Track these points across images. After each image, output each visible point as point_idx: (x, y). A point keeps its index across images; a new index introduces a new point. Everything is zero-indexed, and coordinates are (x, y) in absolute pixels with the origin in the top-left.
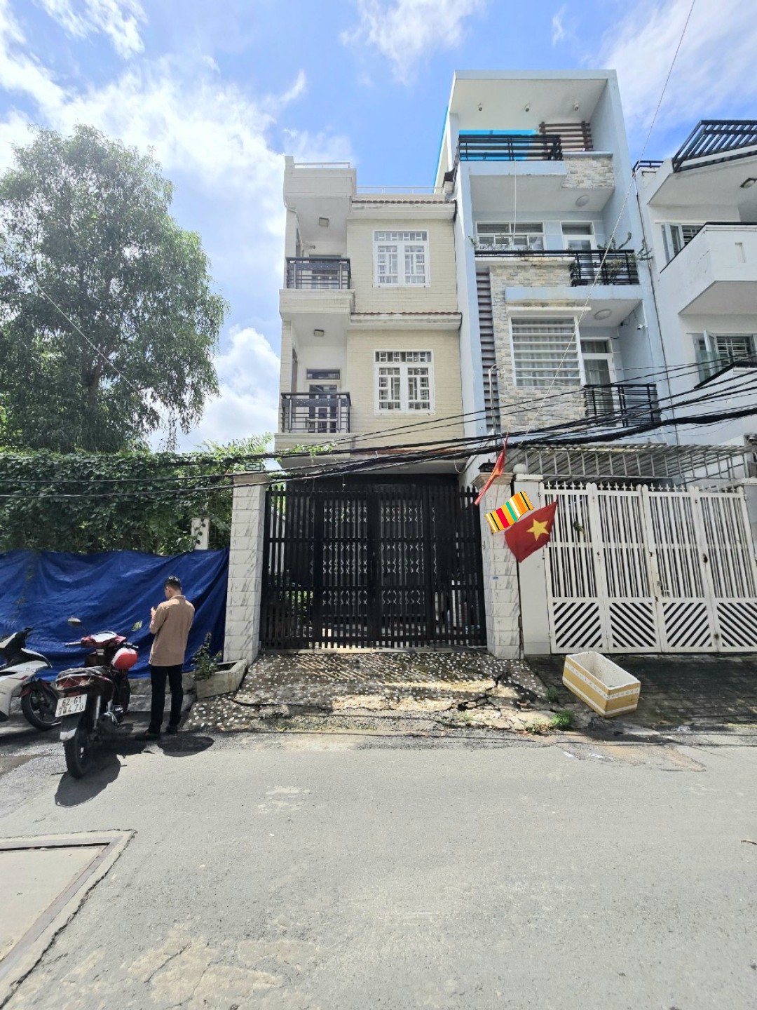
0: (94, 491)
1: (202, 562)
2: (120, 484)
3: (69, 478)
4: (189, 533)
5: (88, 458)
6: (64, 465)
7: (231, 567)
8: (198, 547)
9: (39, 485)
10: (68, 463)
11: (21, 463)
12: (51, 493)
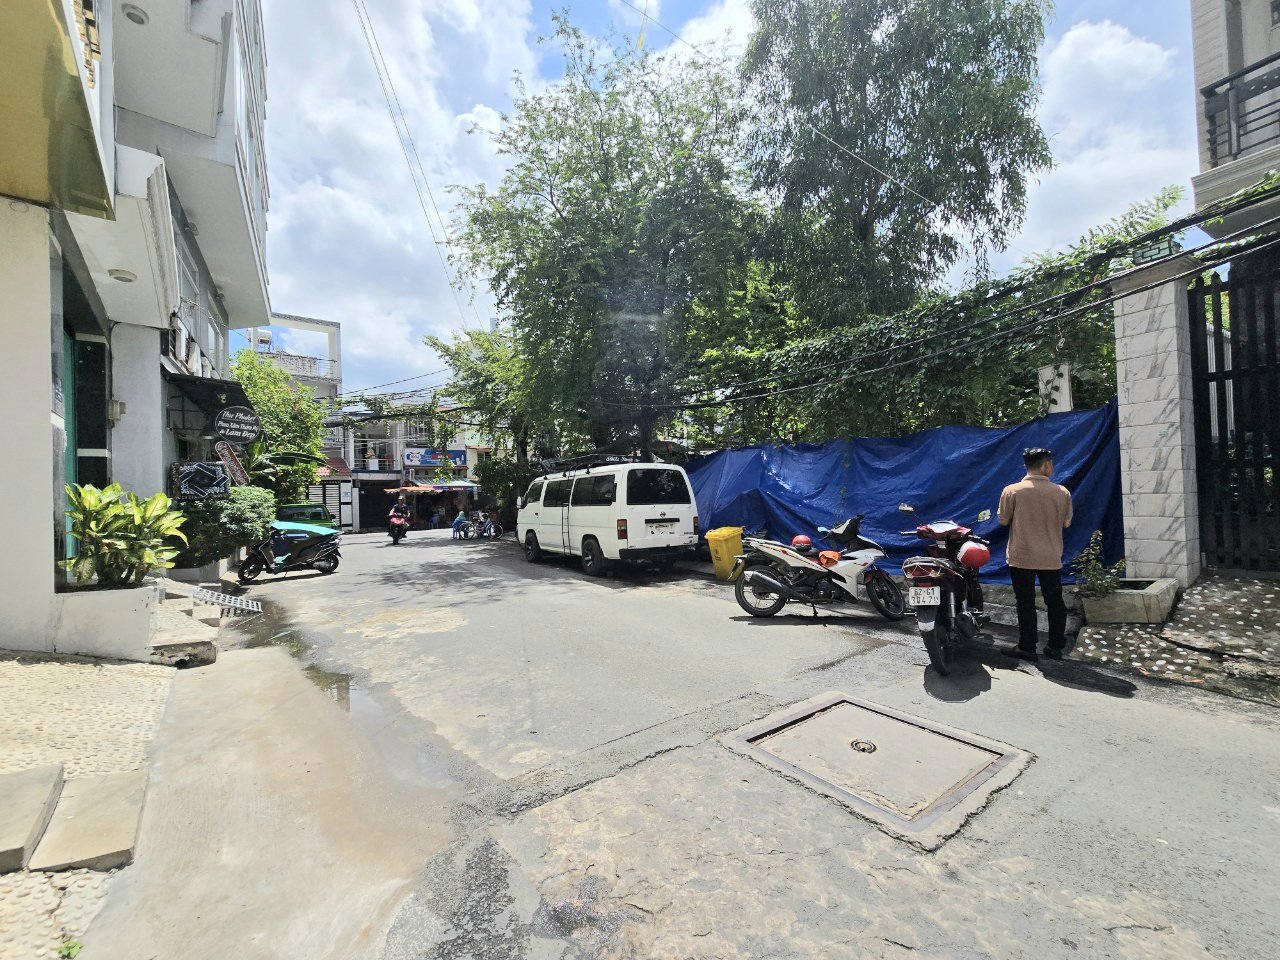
0: (896, 359)
1: (1064, 430)
2: (927, 344)
3: (867, 352)
4: (1036, 391)
5: (882, 323)
6: (858, 339)
7: (1124, 434)
8: (1054, 409)
9: (839, 368)
10: (863, 335)
11: (819, 349)
12: (854, 372)
